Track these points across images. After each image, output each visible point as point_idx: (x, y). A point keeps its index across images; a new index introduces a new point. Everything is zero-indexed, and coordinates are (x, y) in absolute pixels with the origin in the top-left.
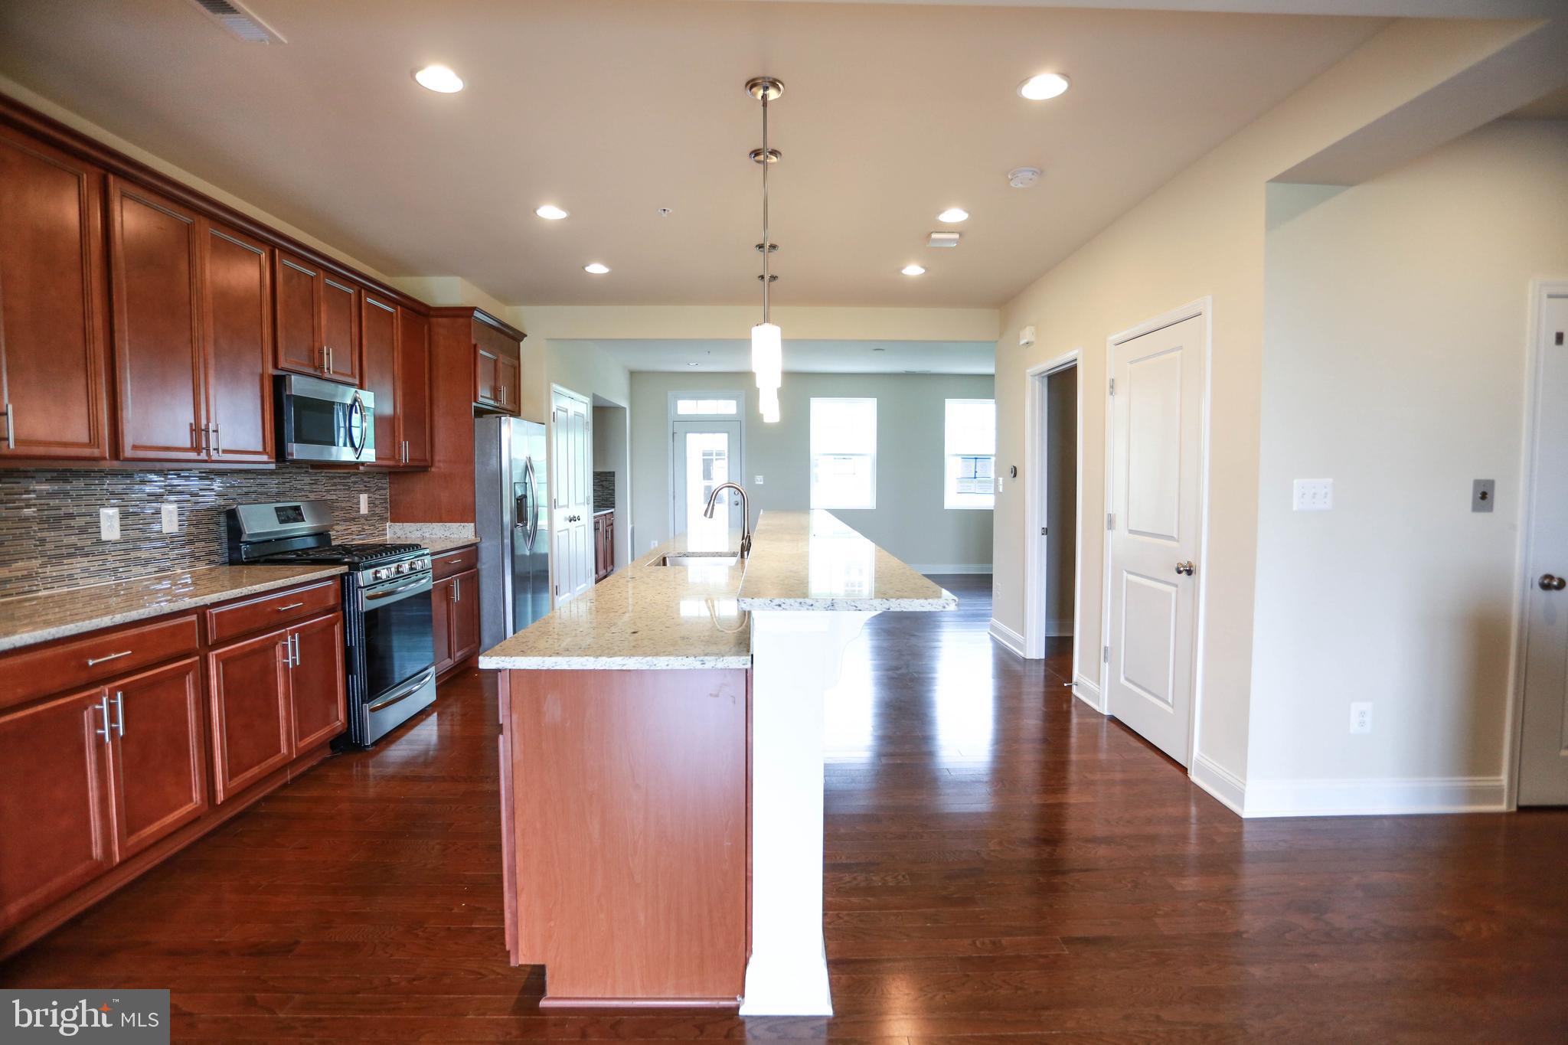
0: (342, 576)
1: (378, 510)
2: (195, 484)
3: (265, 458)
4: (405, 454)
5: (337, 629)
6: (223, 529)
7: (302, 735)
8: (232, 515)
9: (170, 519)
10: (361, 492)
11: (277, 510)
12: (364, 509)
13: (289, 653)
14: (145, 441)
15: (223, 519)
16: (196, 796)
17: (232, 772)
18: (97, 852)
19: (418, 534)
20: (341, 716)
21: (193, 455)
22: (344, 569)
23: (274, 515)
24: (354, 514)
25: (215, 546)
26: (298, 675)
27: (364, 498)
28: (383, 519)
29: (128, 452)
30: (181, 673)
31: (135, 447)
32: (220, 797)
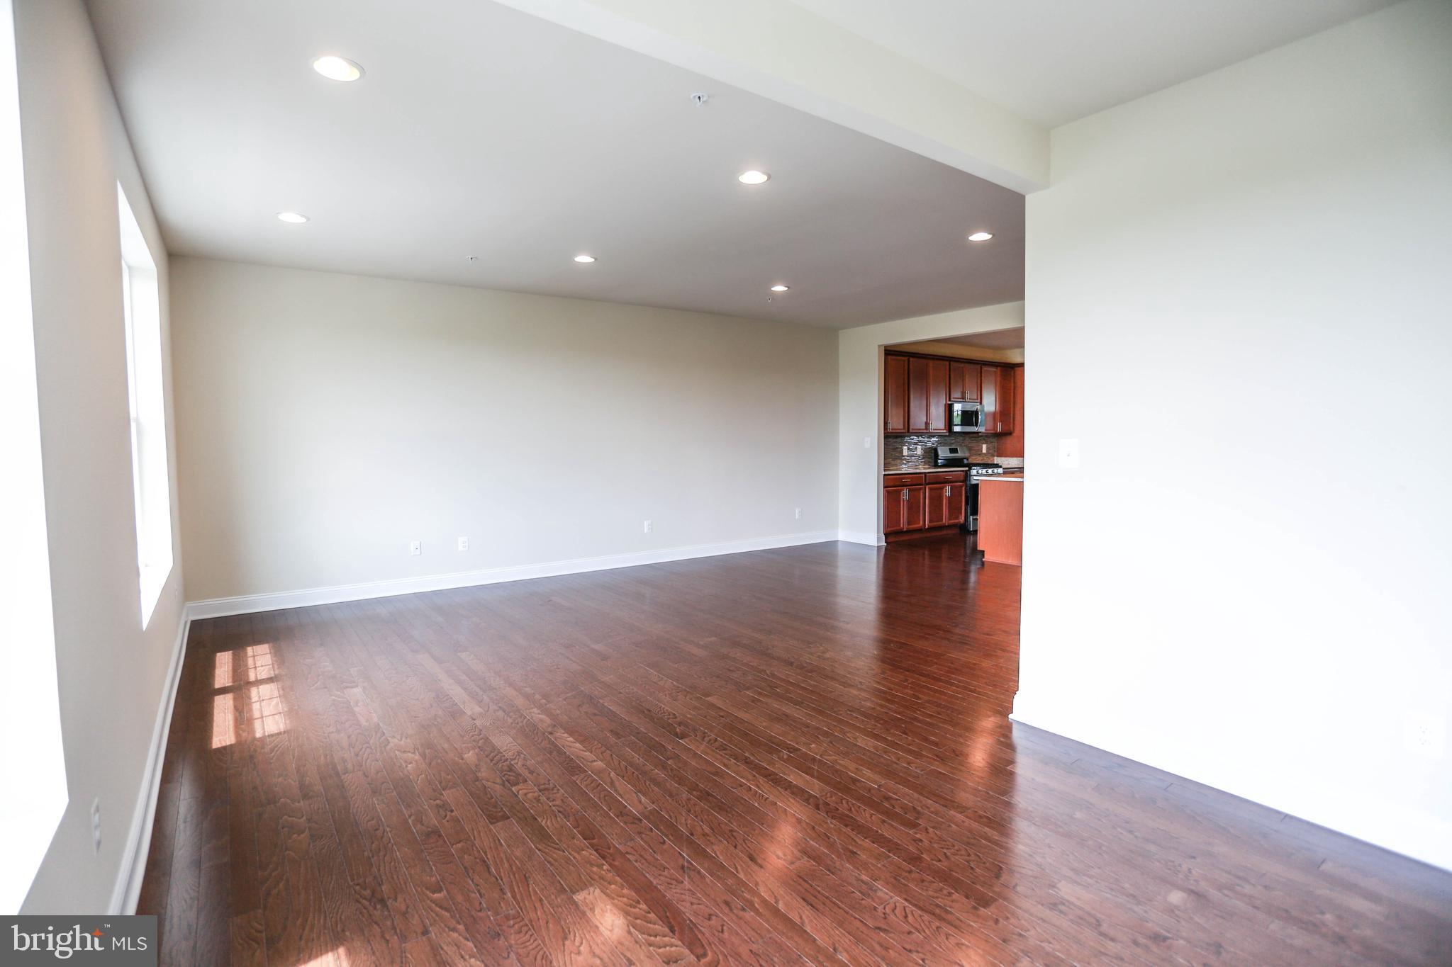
0: (966, 471)
1: (990, 451)
2: (926, 440)
3: (945, 431)
4: (999, 429)
5: (964, 488)
6: (933, 455)
7: (949, 519)
8: (935, 450)
9: (919, 451)
10: (983, 443)
11: (950, 449)
12: (984, 451)
13: (947, 491)
14: (915, 427)
15: (933, 451)
16: (921, 523)
17: (930, 521)
18: (902, 526)
19: (1007, 462)
20: (963, 518)
21: (925, 431)
22: (967, 469)
23: (948, 451)
24: (979, 453)
25: (930, 460)
26: (950, 499)
27: (984, 447)
28: (994, 456)
29: (911, 431)
30: (920, 489)
31: (913, 429)
32: (927, 526)
